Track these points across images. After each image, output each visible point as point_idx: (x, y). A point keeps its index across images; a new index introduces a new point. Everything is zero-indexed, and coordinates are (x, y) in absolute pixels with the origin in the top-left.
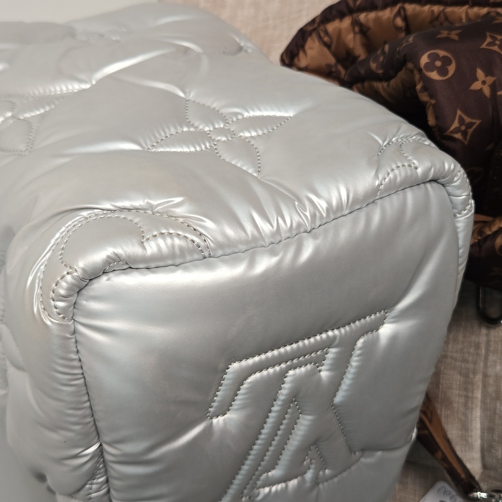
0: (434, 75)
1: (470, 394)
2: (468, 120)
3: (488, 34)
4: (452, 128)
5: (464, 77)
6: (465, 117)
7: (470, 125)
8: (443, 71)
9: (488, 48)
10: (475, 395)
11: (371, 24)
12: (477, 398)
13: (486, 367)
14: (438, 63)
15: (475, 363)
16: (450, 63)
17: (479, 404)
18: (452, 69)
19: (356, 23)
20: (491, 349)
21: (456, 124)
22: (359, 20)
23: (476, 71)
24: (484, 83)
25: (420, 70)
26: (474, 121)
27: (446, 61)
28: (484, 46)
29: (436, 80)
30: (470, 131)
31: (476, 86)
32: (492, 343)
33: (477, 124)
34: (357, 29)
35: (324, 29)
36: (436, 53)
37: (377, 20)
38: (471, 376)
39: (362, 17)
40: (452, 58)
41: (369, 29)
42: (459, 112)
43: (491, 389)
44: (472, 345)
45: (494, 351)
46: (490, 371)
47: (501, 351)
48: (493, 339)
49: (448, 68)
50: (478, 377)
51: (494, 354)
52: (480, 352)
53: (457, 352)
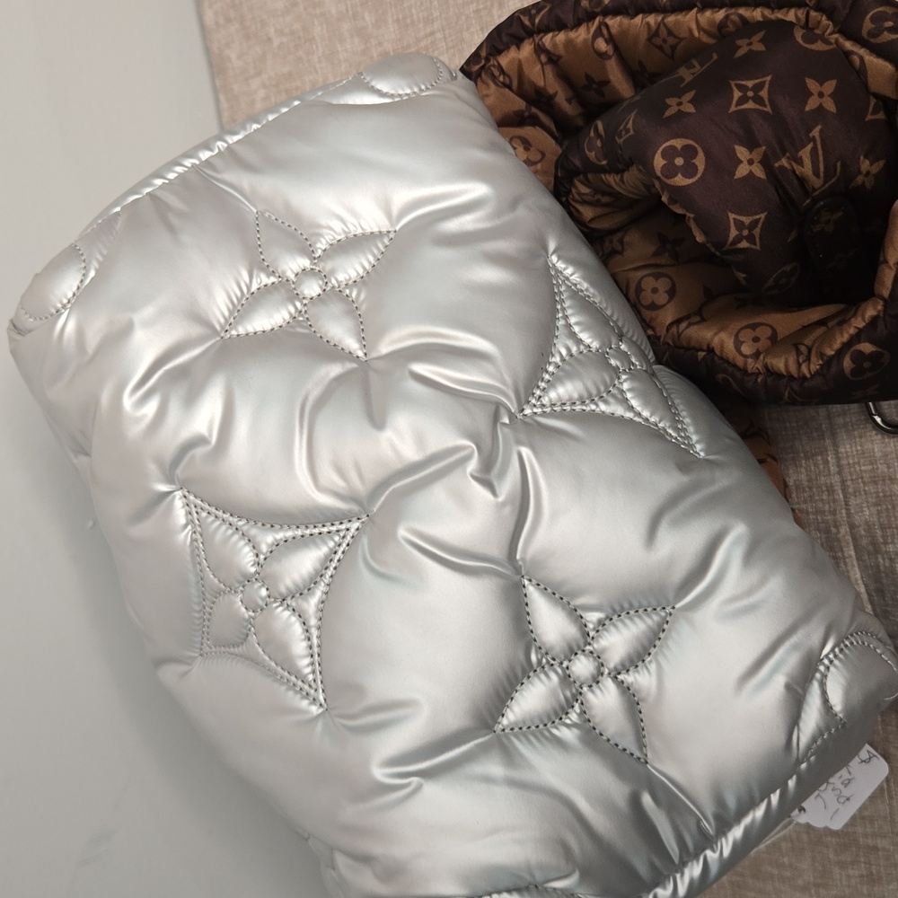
0: (680, 180)
1: (840, 554)
3: (732, 84)
4: (731, 238)
5: (721, 165)
8: (689, 170)
9: (740, 108)
10: (846, 555)
11: (561, 51)
12: (850, 556)
13: (849, 514)
14: (679, 161)
15: (833, 513)
16: (695, 153)
17: (855, 562)
18: (700, 162)
19: (540, 49)
20: (851, 490)
21: (734, 232)
22: (544, 45)
23: (734, 150)
24: (751, 162)
25: (659, 179)
26: (757, 217)
27: (689, 153)
28: (733, 108)
29: (686, 186)
31: (742, 171)
32: (849, 483)
34: (543, 58)
35: (496, 63)
36: (671, 146)
37: (569, 43)
38: (834, 530)
39: (547, 40)
40: (696, 145)
41: (560, 57)
42: (732, 216)
43: (864, 542)
44: (824, 489)
45: (855, 492)
46: (857, 519)
47: (865, 491)
48: (849, 478)
49: (694, 161)
50: (844, 530)
51: (856, 496)
52: (836, 497)
53: (805, 502)
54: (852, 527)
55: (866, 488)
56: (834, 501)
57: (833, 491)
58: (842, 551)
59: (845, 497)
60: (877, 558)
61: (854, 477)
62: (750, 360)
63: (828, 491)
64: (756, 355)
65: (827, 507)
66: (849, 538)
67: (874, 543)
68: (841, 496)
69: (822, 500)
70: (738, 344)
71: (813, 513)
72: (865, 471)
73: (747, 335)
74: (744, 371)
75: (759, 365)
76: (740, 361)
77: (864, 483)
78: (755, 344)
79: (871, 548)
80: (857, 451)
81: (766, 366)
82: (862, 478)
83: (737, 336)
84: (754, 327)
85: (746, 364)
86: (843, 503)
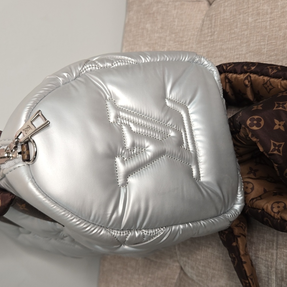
0: (255, 128)
2: (277, 144)
3: (276, 102)
4: (271, 149)
6: (276, 143)
7: (280, 146)
8: (258, 125)
9: (277, 109)
11: (233, 80)
12: (273, 279)
14: (255, 122)
15: (271, 262)
16: (261, 120)
17: (275, 281)
18: (262, 123)
21: (272, 147)
22: (228, 77)
23: (274, 120)
25: (248, 127)
26: (281, 143)
27: (259, 120)
28: (275, 109)
29: (256, 130)
30: (281, 149)
33: (283, 144)
36: (253, 118)
37: (236, 78)
39: (230, 75)
40: (261, 118)
42: (272, 141)
44: (270, 253)
45: (280, 258)
46: (278, 267)
47: (283, 258)
48: (279, 252)
49: (260, 122)
50: (273, 269)
51: (280, 259)
52: (273, 257)
53: (263, 256)
54: (276, 269)
55: (284, 258)
56: (273, 259)
57: (273, 255)
58: (271, 276)
59: (276, 258)
60: (282, 283)
61: (281, 253)
62: (276, 214)
63: (271, 254)
64: (278, 212)
65: (269, 260)
66: (274, 272)
67: (282, 277)
68: (275, 258)
69: (269, 257)
70: (272, 208)
71: (265, 261)
72: (285, 252)
73: (275, 205)
74: (274, 218)
75: (279, 216)
76: (272, 214)
77: (284, 256)
78: (278, 209)
79: (281, 278)
80: (284, 244)
81: (281, 217)
82: (283, 254)
83: (272, 205)
84: (278, 202)
85: (274, 215)
86: (275, 260)
